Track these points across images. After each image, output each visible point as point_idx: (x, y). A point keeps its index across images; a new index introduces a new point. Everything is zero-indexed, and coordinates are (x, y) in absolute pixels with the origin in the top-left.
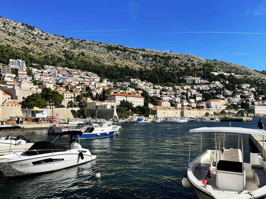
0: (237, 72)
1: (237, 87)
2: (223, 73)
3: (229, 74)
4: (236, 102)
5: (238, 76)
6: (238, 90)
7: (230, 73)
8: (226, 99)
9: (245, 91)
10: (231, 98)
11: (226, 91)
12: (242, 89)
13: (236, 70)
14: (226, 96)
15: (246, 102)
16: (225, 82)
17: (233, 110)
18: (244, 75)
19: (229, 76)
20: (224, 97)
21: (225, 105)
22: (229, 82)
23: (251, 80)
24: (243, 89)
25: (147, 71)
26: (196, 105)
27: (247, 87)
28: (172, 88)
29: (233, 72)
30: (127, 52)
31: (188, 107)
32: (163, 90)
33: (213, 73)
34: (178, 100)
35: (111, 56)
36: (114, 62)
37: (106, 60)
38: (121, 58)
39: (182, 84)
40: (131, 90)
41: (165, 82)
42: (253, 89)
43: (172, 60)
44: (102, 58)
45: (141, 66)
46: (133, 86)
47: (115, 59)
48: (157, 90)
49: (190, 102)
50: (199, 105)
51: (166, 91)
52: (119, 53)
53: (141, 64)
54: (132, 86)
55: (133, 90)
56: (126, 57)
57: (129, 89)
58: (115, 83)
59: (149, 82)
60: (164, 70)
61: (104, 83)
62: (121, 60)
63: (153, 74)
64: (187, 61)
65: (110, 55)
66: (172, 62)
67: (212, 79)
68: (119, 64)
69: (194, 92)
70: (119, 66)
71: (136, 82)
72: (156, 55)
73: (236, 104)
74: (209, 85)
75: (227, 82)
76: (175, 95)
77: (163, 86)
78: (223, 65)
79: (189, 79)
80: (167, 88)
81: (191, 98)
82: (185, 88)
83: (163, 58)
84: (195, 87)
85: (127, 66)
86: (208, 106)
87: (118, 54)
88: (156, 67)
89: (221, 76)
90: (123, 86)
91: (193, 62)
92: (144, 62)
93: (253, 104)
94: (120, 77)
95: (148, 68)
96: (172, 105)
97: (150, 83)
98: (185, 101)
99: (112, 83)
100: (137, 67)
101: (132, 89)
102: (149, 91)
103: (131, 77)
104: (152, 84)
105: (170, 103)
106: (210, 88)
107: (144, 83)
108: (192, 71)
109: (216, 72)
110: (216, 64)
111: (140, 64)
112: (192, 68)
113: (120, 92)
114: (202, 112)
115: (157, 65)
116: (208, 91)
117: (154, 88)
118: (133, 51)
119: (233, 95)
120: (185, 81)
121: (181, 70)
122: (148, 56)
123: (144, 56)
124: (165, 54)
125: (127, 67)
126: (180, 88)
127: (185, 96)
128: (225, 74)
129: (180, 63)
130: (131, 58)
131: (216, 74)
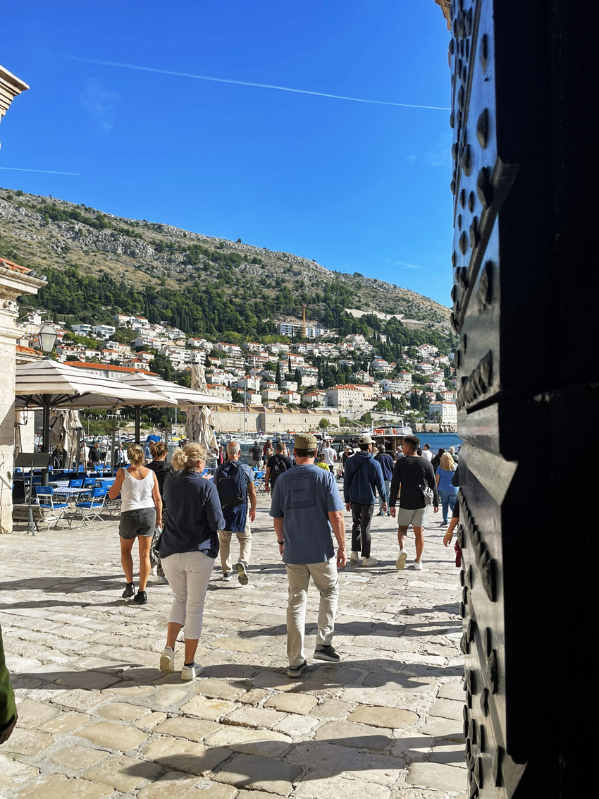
0: (410, 311)
1: (407, 353)
2: (375, 312)
3: (389, 317)
4: (399, 393)
5: (412, 324)
6: (408, 361)
7: (392, 313)
8: (377, 385)
9: (425, 365)
10: (389, 382)
11: (380, 362)
12: (418, 358)
13: (409, 307)
14: (379, 377)
15: (424, 394)
16: (379, 339)
17: (392, 413)
18: (427, 322)
19: (389, 323)
20: (372, 380)
21: (373, 400)
22: (387, 339)
23: (442, 335)
24: (420, 359)
25: (168, 295)
26: (302, 399)
27: (431, 354)
28: (238, 348)
29: (401, 312)
30: (108, 231)
31: (277, 405)
32: (214, 354)
33: (349, 311)
34: (254, 383)
35: (54, 240)
36: (64, 258)
37: (36, 249)
38: (85, 248)
39: (268, 338)
40: (120, 351)
41: (220, 329)
42: (445, 360)
43: (243, 266)
44: (24, 244)
45: (149, 277)
46: (126, 336)
47: (66, 249)
48: (196, 352)
49: (284, 391)
50: (306, 398)
51: (223, 355)
52: (80, 230)
53: (150, 270)
54: (121, 339)
55: (127, 350)
56: (104, 247)
57: (111, 347)
58: (67, 327)
59: (173, 326)
60: (219, 296)
61: (32, 323)
62: (86, 253)
63: (187, 304)
64: (284, 273)
65: (52, 236)
66: (242, 272)
67: (345, 327)
68: (82, 266)
69: (298, 362)
70: (81, 274)
71: (136, 326)
72: (196, 247)
73: (398, 397)
74: (338, 345)
75: (384, 339)
76: (247, 369)
77: (214, 342)
78: (376, 292)
79: (287, 324)
80: (226, 348)
81: (288, 378)
82: (275, 350)
83: (215, 259)
84: (302, 349)
85: (106, 275)
86: (332, 403)
87: (78, 235)
88: (196, 285)
89: (371, 321)
90: (95, 336)
91: (298, 278)
92: (160, 265)
93: (439, 398)
94: (85, 308)
95: (172, 284)
96: (236, 398)
97: (177, 330)
98: (273, 386)
99: (59, 327)
100: (137, 280)
101: (121, 347)
102: (174, 355)
103: (120, 310)
104: (183, 335)
105: (230, 393)
106: (340, 352)
107: (159, 329)
108: (295, 301)
109: (358, 308)
110: (359, 287)
111: (148, 269)
112: (295, 295)
113: (84, 354)
114: (311, 417)
115: (199, 276)
116: (335, 360)
117: (189, 346)
118: (126, 227)
119: (395, 375)
120: (275, 331)
121: (264, 297)
122: (170, 247)
123: (159, 248)
124: (221, 246)
125: (106, 278)
126: (262, 350)
127: (273, 374)
128: (381, 316)
129: (264, 277)
130: (120, 251)
131: (357, 314)
